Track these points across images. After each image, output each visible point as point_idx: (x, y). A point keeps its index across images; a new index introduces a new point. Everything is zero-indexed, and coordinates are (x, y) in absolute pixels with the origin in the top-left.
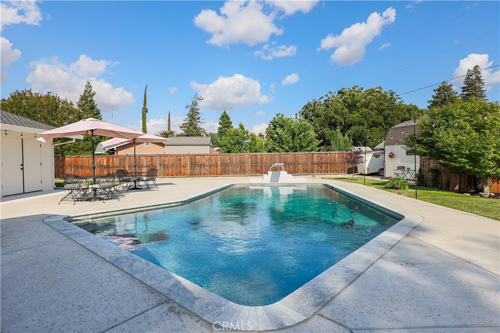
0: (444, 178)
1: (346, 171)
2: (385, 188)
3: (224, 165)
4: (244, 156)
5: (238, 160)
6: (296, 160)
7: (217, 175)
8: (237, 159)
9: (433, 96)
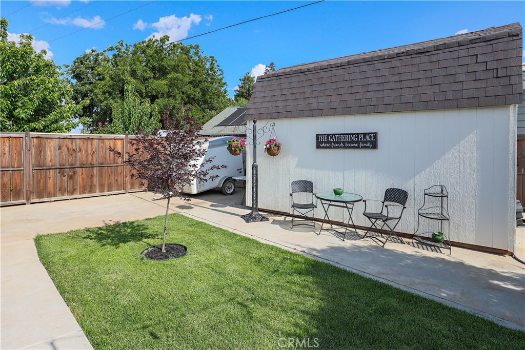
9: (239, 86)
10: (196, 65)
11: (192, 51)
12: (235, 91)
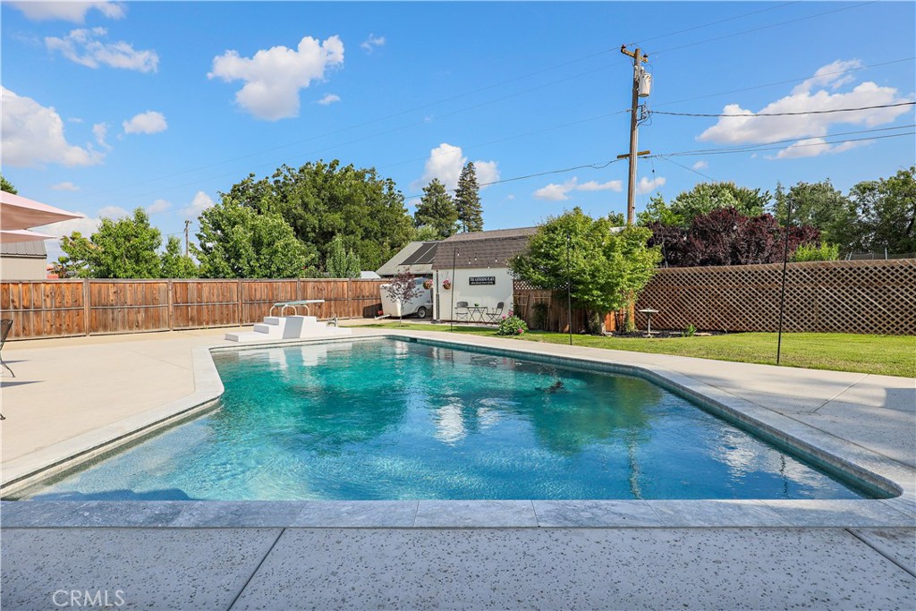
0: (551, 316)
1: (361, 313)
2: (499, 334)
3: (100, 306)
4: (155, 286)
5: (140, 296)
6: (273, 293)
7: (80, 331)
8: (136, 293)
9: (422, 199)
10: (374, 193)
11: (368, 176)
12: (416, 206)
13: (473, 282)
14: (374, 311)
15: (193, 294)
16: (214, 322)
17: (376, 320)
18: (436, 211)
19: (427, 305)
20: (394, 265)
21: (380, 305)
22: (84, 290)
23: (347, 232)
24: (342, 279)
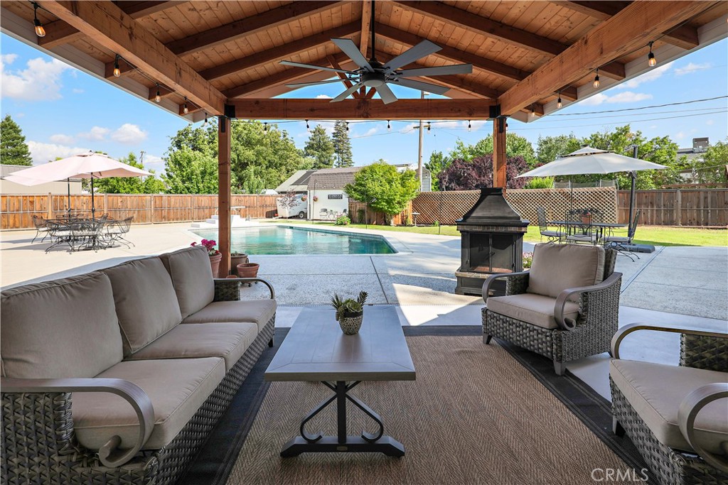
0: (367, 216)
1: (265, 215)
2: (336, 225)
4: (143, 198)
5: (135, 203)
8: (133, 202)
9: (309, 138)
12: (305, 143)
13: (330, 197)
14: (272, 214)
15: (165, 204)
16: (177, 219)
17: (274, 219)
18: (319, 147)
19: (304, 210)
20: (287, 186)
21: (277, 210)
22: (105, 200)
23: (257, 164)
24: (254, 195)
